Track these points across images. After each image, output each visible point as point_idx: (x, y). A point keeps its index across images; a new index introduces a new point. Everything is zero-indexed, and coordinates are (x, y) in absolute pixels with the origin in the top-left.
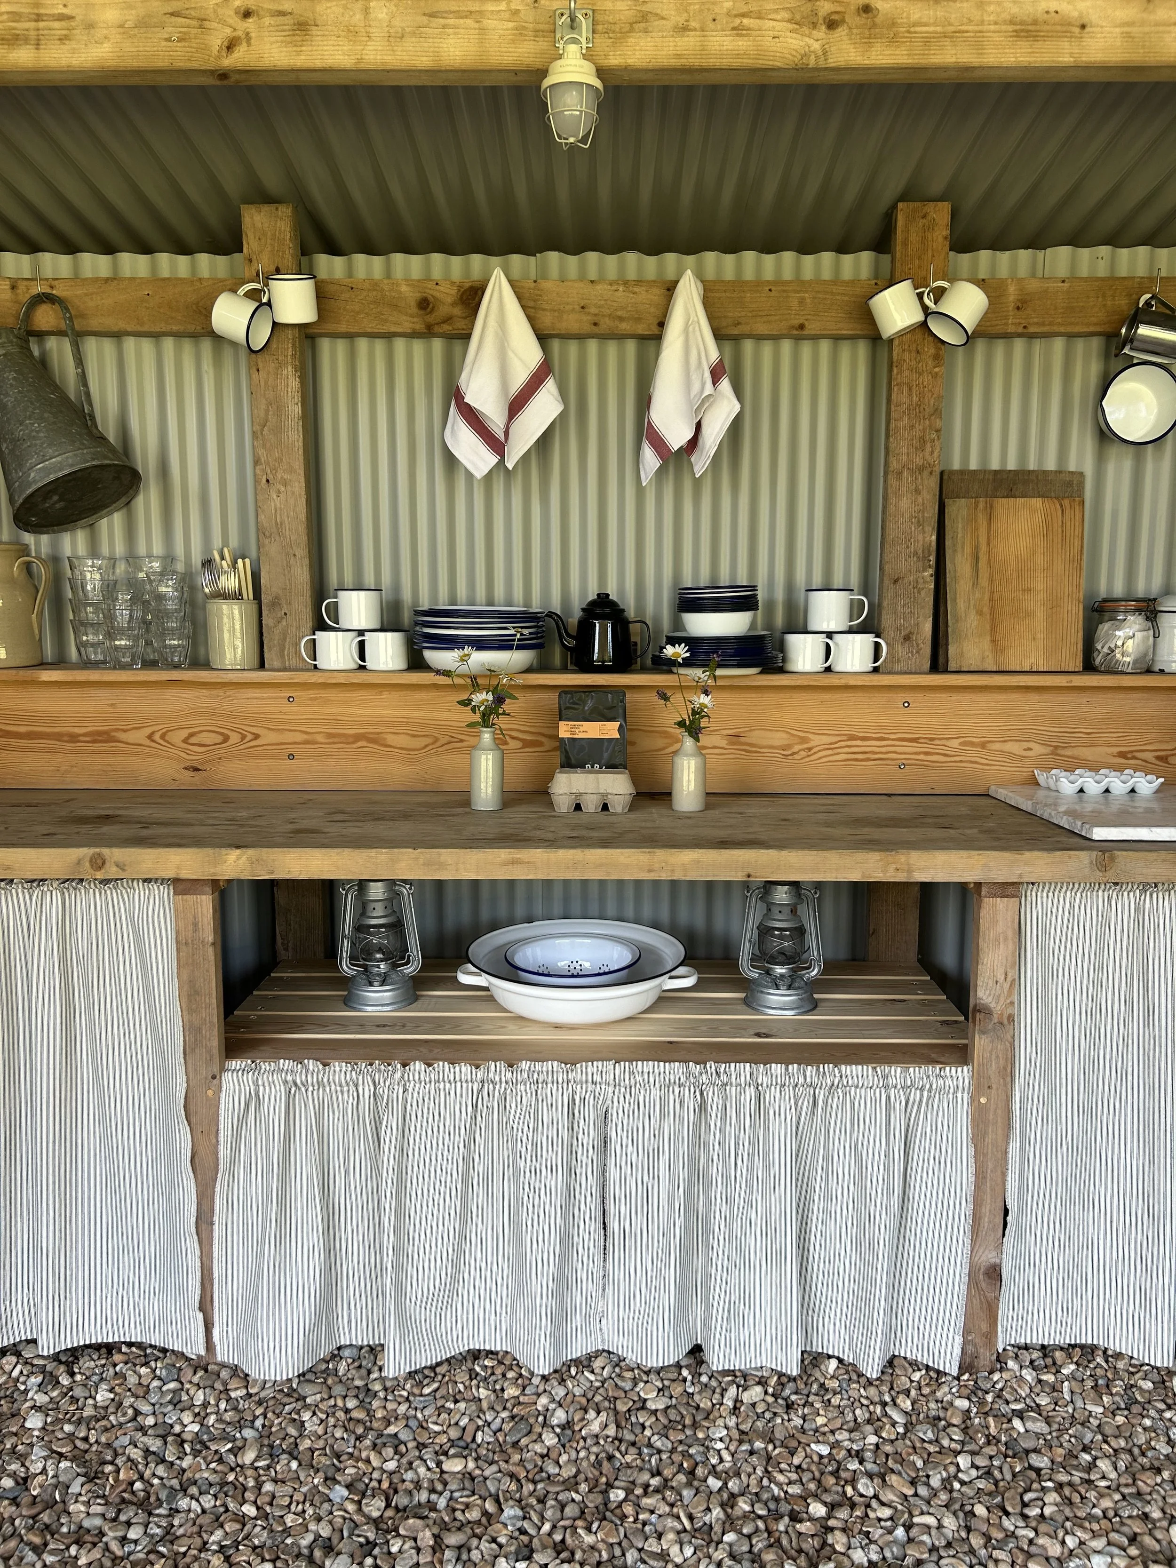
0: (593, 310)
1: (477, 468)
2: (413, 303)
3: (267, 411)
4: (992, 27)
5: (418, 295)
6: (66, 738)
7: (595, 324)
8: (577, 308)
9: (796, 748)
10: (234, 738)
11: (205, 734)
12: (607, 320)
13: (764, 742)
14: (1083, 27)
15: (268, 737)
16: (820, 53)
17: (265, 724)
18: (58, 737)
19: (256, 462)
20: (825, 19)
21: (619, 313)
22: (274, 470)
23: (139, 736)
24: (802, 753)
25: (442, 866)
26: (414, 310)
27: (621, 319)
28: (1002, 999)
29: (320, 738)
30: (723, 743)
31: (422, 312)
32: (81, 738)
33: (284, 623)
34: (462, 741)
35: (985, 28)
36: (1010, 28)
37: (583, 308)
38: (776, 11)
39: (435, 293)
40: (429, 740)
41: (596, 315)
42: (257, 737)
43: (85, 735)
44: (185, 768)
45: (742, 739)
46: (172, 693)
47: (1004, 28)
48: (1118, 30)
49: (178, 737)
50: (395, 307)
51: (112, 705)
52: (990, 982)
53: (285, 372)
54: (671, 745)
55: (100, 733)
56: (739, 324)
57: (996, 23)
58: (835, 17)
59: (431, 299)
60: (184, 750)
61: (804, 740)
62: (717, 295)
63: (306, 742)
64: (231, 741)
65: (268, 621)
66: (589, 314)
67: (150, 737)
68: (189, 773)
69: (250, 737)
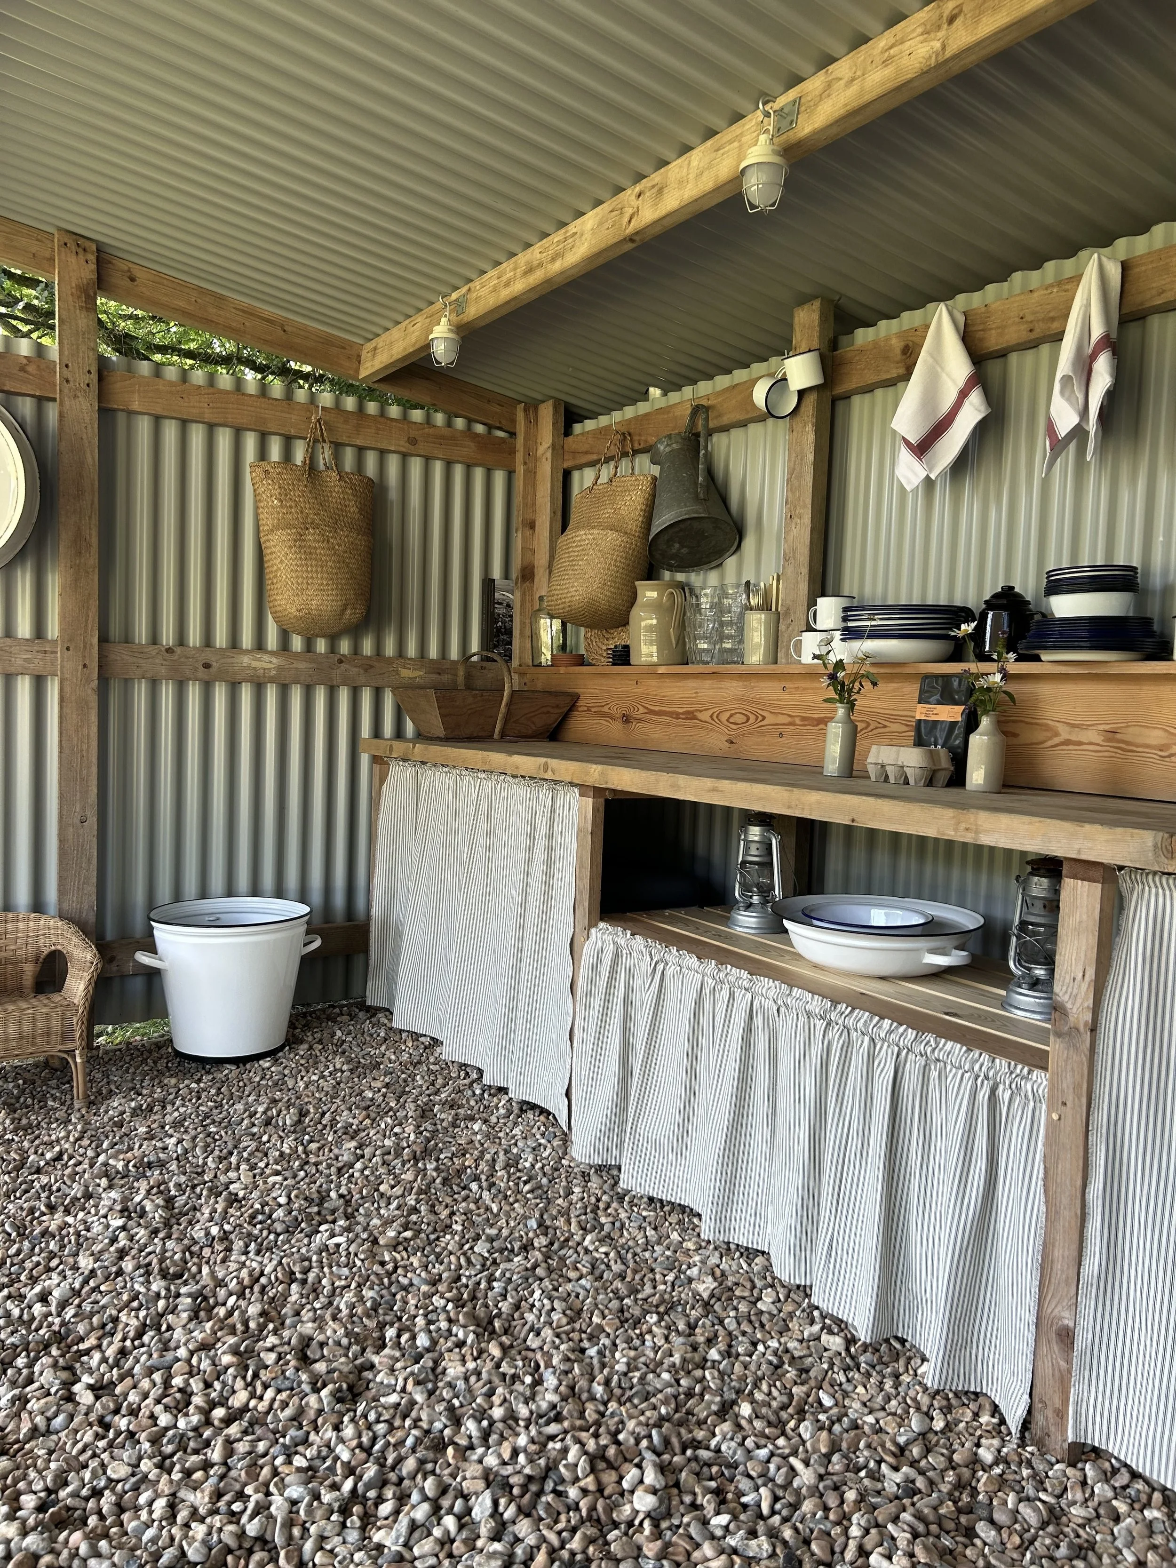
0: (1029, 318)
1: (909, 482)
2: (898, 351)
3: (795, 462)
5: (902, 344)
6: (674, 716)
7: (1031, 329)
8: (1017, 320)
9: (1174, 749)
10: (752, 719)
11: (738, 715)
12: (1041, 324)
13: (1139, 741)
15: (771, 718)
17: (769, 708)
18: (671, 714)
19: (786, 503)
21: (1052, 314)
22: (795, 507)
23: (706, 716)
25: (678, 788)
26: (896, 357)
27: (1053, 319)
28: (1079, 1001)
29: (798, 721)
30: (1099, 739)
31: (902, 358)
32: (681, 716)
33: (790, 628)
34: (885, 727)
37: (1022, 318)
39: (914, 339)
40: (865, 725)
41: (1031, 322)
42: (764, 718)
43: (683, 714)
44: (727, 741)
45: (1118, 736)
46: (724, 684)
49: (724, 717)
50: (887, 358)
51: (696, 692)
52: (1068, 977)
53: (806, 430)
54: (1050, 738)
55: (688, 712)
56: (1164, 291)
59: (911, 344)
60: (727, 727)
62: (1143, 268)
63: (790, 724)
64: (751, 721)
65: (782, 627)
66: (1027, 322)
67: (711, 716)
68: (727, 745)
69: (760, 718)
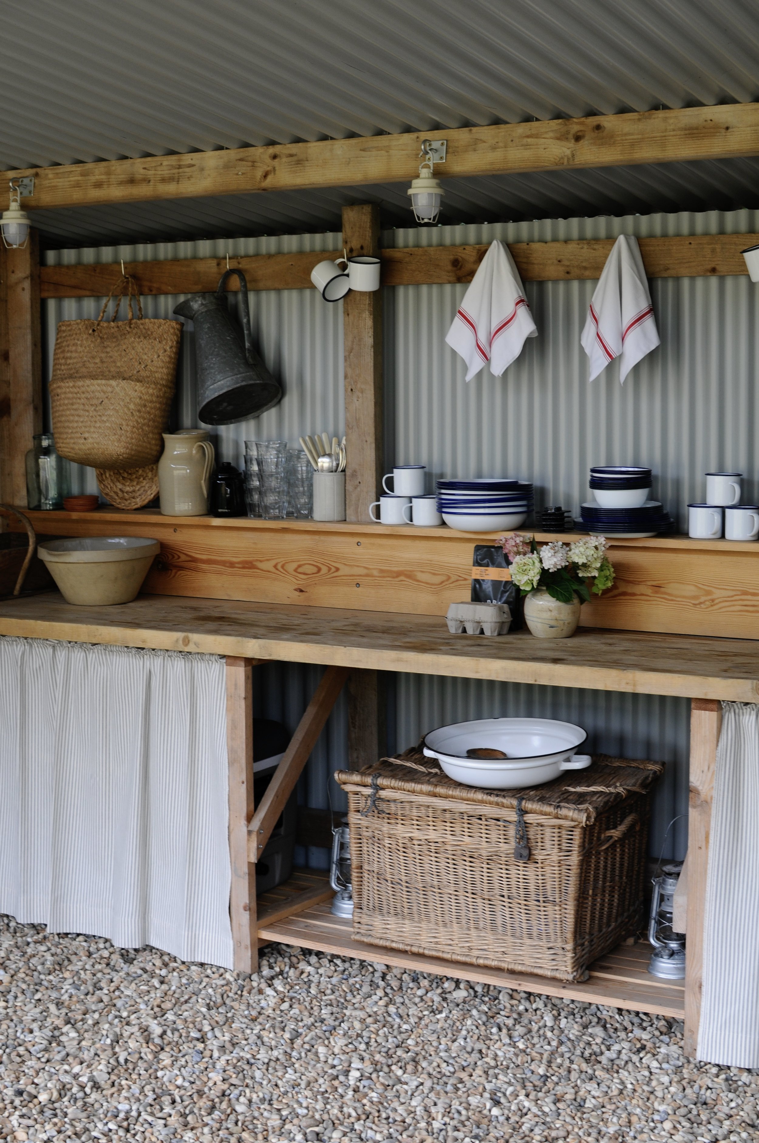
0: (567, 263)
2: (449, 263)
3: (353, 342)
4: (672, 133)
5: (452, 257)
6: (228, 565)
7: (568, 273)
8: (556, 262)
9: (703, 599)
10: (324, 570)
11: (307, 566)
12: (576, 270)
13: (679, 593)
14: (727, 128)
15: (344, 570)
16: (570, 156)
17: (342, 561)
18: (223, 563)
19: (346, 377)
20: (574, 135)
21: (584, 264)
22: (356, 382)
23: (268, 566)
24: (707, 603)
26: (450, 267)
27: (585, 268)
28: (706, 785)
29: (375, 573)
30: (649, 591)
31: (454, 269)
32: (237, 565)
33: (359, 489)
35: (667, 134)
36: (682, 133)
37: (559, 261)
38: (546, 132)
39: (463, 256)
40: (444, 578)
41: (568, 266)
42: (337, 569)
43: (239, 563)
44: (296, 590)
45: (662, 590)
46: (288, 537)
47: (679, 133)
48: (749, 128)
49: (293, 566)
50: (437, 266)
51: (255, 543)
52: (699, 771)
53: (364, 316)
55: (246, 562)
56: (668, 269)
57: (674, 130)
58: (580, 134)
59: (460, 259)
60: (295, 577)
61: (708, 593)
62: (652, 248)
63: (367, 575)
64: (322, 572)
65: (349, 487)
66: (563, 265)
67: (275, 566)
68: (297, 593)
69: (333, 569)
